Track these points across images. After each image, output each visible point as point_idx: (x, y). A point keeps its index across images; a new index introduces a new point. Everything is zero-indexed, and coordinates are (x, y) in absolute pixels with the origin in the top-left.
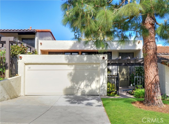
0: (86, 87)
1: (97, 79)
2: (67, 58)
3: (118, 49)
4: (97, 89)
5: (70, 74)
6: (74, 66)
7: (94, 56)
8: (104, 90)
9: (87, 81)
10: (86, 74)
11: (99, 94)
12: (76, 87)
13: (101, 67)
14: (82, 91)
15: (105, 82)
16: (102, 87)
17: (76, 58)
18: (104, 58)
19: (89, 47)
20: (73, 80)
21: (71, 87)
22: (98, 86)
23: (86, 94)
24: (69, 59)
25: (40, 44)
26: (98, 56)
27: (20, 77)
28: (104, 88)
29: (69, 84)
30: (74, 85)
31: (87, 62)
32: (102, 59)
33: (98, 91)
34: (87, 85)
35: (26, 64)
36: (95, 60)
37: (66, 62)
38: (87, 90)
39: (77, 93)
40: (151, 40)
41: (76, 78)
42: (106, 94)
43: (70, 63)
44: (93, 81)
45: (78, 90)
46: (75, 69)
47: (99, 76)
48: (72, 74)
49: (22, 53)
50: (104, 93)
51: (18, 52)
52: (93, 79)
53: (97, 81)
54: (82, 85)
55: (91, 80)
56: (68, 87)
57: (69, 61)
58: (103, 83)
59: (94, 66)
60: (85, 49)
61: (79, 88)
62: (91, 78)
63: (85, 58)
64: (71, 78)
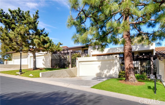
0: (107, 73)
1: (113, 68)
2: (97, 58)
3: (136, 50)
4: (113, 74)
5: (99, 66)
6: (101, 62)
7: (111, 56)
8: (116, 74)
9: (108, 70)
10: (107, 66)
11: (114, 77)
12: (102, 73)
13: (115, 62)
14: (105, 75)
15: (117, 70)
16: (115, 73)
17: (102, 57)
18: (116, 56)
19: (118, 51)
20: (100, 69)
21: (100, 72)
22: (114, 73)
23: (107, 77)
24: (98, 58)
25: (91, 52)
26: (113, 55)
27: (77, 68)
28: (117, 74)
29: (98, 71)
30: (101, 72)
31: (107, 59)
32: (115, 57)
33: (114, 75)
34: (108, 72)
35: (79, 62)
36: (112, 58)
37: (97, 60)
38: (108, 75)
39: (103, 76)
40: (127, 44)
41: (102, 68)
42: (118, 77)
43: (99, 60)
44: (111, 70)
45: (103, 74)
46: (101, 64)
47: (114, 67)
48: (100, 66)
49: (78, 57)
50: (116, 76)
51: (76, 56)
52: (111, 69)
53: (113, 69)
54: (105, 72)
55: (110, 69)
56: (98, 73)
57: (98, 60)
58: (116, 71)
59: (112, 61)
60: (115, 52)
61: (104, 73)
62: (110, 68)
63: (106, 57)
64: (99, 68)
